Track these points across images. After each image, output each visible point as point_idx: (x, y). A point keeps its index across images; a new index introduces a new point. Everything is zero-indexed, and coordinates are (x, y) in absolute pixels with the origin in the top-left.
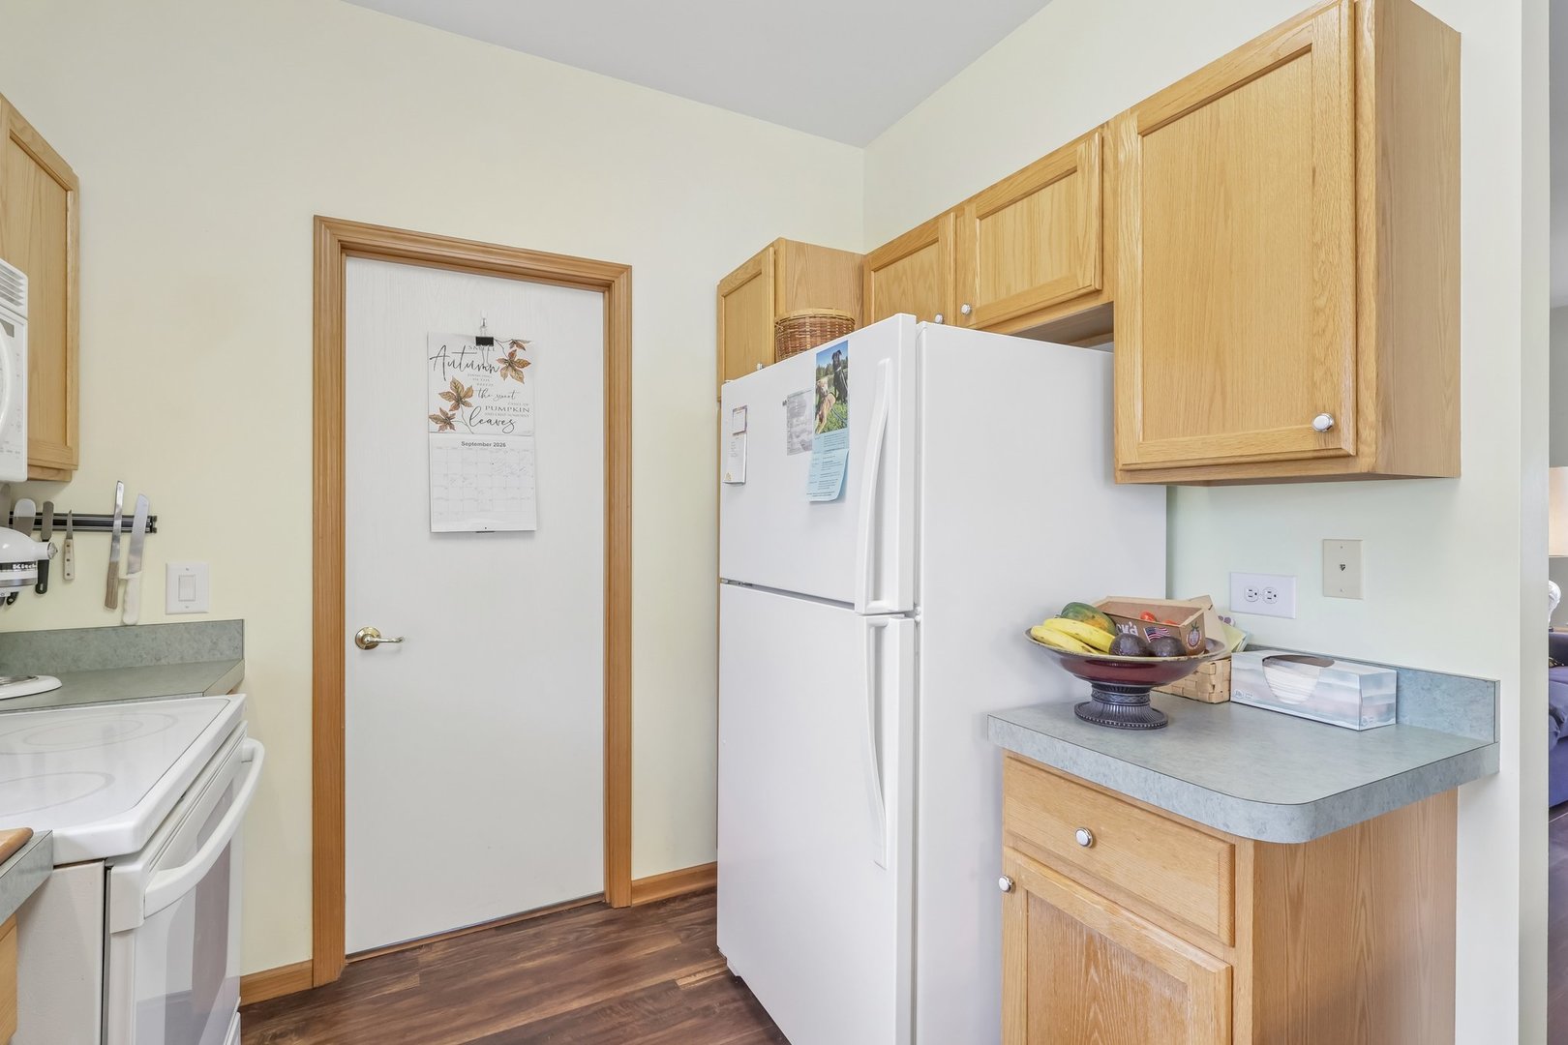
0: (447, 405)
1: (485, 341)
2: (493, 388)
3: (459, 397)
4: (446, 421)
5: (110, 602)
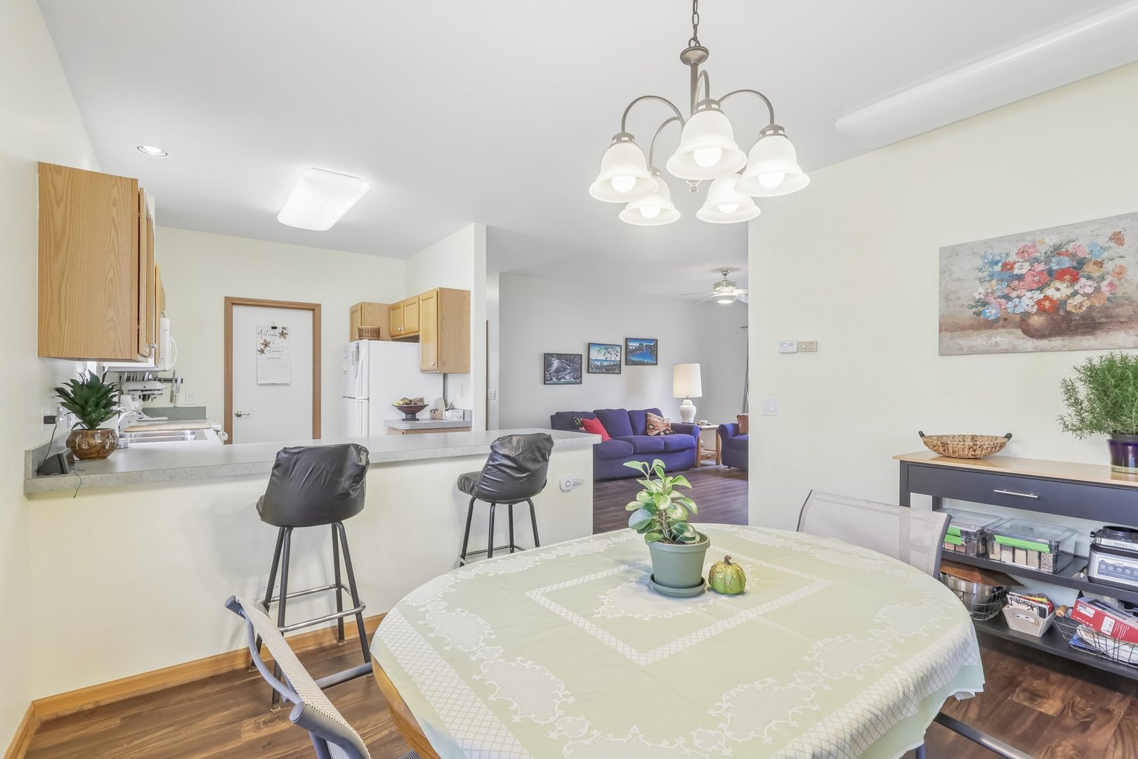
0: (263, 347)
1: (274, 328)
2: (277, 341)
3: (266, 344)
4: (262, 351)
5: (172, 401)
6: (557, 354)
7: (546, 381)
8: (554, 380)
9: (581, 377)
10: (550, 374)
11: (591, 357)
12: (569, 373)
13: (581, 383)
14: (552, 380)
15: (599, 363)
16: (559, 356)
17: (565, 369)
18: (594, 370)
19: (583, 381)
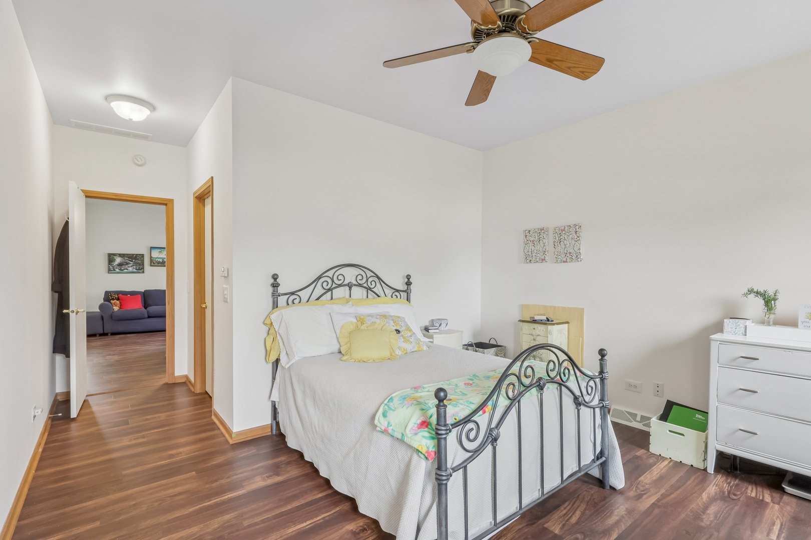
6: (119, 254)
7: (109, 271)
8: (117, 270)
9: (143, 268)
10: (113, 267)
11: (153, 256)
12: (131, 266)
13: (143, 272)
14: (115, 270)
15: (161, 260)
16: (120, 255)
17: (127, 264)
18: (156, 264)
19: (145, 271)
